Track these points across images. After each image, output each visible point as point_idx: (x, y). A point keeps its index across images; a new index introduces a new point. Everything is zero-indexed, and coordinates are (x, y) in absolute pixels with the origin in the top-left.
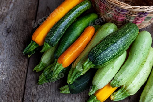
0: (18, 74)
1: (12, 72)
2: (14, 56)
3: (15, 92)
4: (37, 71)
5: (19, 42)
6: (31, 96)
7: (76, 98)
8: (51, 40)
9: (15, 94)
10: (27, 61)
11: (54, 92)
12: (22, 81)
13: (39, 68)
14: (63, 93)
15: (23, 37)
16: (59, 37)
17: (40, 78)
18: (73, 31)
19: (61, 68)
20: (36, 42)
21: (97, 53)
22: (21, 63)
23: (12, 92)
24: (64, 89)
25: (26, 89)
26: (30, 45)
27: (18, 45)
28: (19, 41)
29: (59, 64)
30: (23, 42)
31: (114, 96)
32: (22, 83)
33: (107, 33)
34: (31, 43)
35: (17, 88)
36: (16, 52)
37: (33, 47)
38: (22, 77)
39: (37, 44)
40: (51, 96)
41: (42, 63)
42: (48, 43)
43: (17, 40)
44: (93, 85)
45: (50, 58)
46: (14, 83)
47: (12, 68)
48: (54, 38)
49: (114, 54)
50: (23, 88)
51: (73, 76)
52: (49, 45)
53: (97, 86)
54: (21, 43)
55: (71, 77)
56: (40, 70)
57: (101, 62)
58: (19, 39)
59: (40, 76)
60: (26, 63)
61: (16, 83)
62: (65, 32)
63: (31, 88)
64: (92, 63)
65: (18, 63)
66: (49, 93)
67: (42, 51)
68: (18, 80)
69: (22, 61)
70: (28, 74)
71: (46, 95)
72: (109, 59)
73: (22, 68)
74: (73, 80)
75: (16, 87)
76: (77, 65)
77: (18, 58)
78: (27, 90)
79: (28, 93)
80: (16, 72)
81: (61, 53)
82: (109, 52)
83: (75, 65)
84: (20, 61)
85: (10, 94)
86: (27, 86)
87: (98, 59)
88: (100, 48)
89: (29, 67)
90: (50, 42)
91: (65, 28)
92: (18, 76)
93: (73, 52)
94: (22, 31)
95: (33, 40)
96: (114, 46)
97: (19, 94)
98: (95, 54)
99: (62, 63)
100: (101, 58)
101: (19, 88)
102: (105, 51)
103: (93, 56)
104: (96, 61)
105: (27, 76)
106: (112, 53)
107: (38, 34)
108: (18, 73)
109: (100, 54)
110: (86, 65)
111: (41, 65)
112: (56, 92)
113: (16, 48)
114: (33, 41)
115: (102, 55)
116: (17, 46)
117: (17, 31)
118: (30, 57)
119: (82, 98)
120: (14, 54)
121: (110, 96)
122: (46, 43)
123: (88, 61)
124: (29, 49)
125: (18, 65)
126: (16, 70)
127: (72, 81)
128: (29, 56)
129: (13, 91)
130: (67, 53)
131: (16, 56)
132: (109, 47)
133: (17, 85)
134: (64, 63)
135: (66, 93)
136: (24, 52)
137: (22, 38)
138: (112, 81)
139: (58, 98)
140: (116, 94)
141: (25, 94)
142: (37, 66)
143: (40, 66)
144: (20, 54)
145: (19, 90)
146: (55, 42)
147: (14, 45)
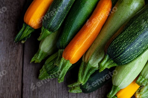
0: (11, 68)
1: (3, 64)
2: (4, 41)
3: (10, 93)
4: (35, 62)
5: (8, 21)
6: (31, 95)
7: (90, 95)
8: (51, 24)
9: (11, 96)
10: (21, 47)
11: (61, 89)
12: (18, 77)
13: (38, 58)
14: (73, 92)
15: (13, 12)
16: (62, 19)
17: (41, 73)
18: (81, 8)
19: (69, 65)
20: (30, 26)
21: (121, 49)
22: (14, 52)
23: (6, 93)
24: (74, 87)
25: (24, 86)
26: (22, 29)
27: (7, 25)
28: (9, 19)
29: (65, 61)
30: (13, 20)
31: (141, 95)
32: (18, 80)
33: (131, 10)
34: (24, 26)
35: (12, 87)
36: (5, 35)
37: (27, 32)
38: (17, 71)
39: (31, 28)
40: (57, 94)
41: (41, 52)
42: (47, 29)
43: (6, 17)
44: (114, 84)
45: (51, 45)
46: (8, 80)
47: (3, 58)
48: (56, 21)
49: (144, 48)
50: (19, 86)
51: (85, 74)
52: (49, 30)
53: (119, 87)
54: (12, 22)
55: (82, 76)
56: (40, 61)
57: (126, 60)
58: (8, 16)
59: (40, 71)
60: (20, 50)
61: (10, 80)
62: (69, 10)
63: (30, 85)
64: (112, 61)
65: (10, 51)
66: (55, 90)
67: (39, 39)
68: (12, 76)
69: (15, 48)
70: (24, 66)
71: (51, 94)
72: (137, 55)
73: (16, 59)
74: (85, 79)
75: (10, 86)
76: (90, 59)
77: (9, 43)
78: (26, 88)
79: (27, 91)
80: (8, 65)
81: (67, 41)
82: (138, 46)
83: (88, 59)
84: (13, 48)
85: (4, 96)
86: (25, 83)
87: (122, 58)
88: (124, 40)
89: (25, 56)
90: (50, 27)
91: (69, 5)
92: (12, 70)
93: (84, 43)
94: (11, 3)
95: (26, 23)
96: (145, 37)
97: (15, 96)
98: (118, 50)
99: (69, 59)
100: (126, 56)
101: (15, 87)
102: (131, 45)
103: (114, 53)
104: (119, 60)
105: (24, 68)
106: (142, 47)
107: (32, 14)
108: (11, 65)
109: (125, 50)
110: (105, 65)
111: (40, 55)
112: (64, 88)
113: (5, 29)
114: (27, 25)
115: (128, 51)
116: (6, 27)
117: (4, 3)
118: (25, 42)
119: (98, 96)
120: (4, 39)
121: (135, 93)
122: (45, 28)
123: (107, 59)
124: (22, 36)
125: (9, 54)
126: (9, 61)
127: (85, 81)
128: (23, 42)
129: (8, 91)
130: (75, 44)
131: (6, 41)
132: (138, 39)
133: (12, 82)
134: (72, 59)
135: (76, 92)
136: (16, 40)
137: (11, 14)
138: (139, 79)
139: (66, 97)
140: (143, 92)
141: (24, 94)
142: (35, 55)
143: (39, 57)
144: (11, 39)
145: (15, 90)
146: (56, 26)
147: (2, 25)
